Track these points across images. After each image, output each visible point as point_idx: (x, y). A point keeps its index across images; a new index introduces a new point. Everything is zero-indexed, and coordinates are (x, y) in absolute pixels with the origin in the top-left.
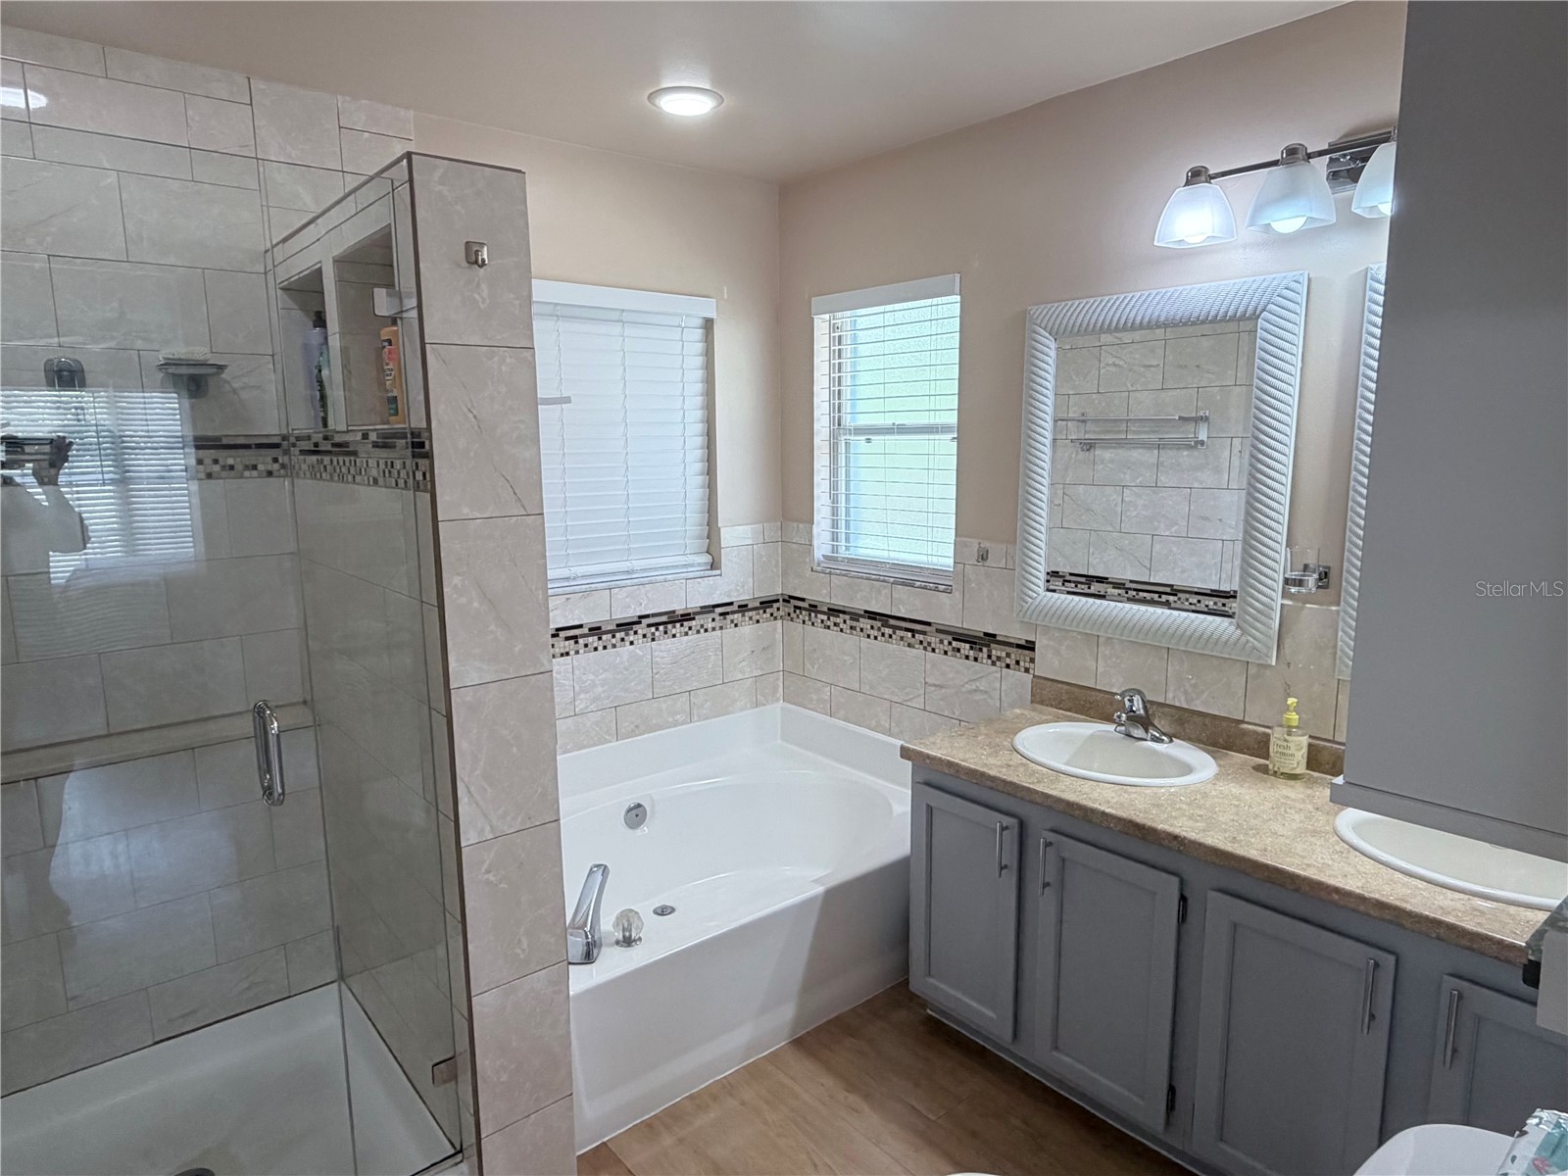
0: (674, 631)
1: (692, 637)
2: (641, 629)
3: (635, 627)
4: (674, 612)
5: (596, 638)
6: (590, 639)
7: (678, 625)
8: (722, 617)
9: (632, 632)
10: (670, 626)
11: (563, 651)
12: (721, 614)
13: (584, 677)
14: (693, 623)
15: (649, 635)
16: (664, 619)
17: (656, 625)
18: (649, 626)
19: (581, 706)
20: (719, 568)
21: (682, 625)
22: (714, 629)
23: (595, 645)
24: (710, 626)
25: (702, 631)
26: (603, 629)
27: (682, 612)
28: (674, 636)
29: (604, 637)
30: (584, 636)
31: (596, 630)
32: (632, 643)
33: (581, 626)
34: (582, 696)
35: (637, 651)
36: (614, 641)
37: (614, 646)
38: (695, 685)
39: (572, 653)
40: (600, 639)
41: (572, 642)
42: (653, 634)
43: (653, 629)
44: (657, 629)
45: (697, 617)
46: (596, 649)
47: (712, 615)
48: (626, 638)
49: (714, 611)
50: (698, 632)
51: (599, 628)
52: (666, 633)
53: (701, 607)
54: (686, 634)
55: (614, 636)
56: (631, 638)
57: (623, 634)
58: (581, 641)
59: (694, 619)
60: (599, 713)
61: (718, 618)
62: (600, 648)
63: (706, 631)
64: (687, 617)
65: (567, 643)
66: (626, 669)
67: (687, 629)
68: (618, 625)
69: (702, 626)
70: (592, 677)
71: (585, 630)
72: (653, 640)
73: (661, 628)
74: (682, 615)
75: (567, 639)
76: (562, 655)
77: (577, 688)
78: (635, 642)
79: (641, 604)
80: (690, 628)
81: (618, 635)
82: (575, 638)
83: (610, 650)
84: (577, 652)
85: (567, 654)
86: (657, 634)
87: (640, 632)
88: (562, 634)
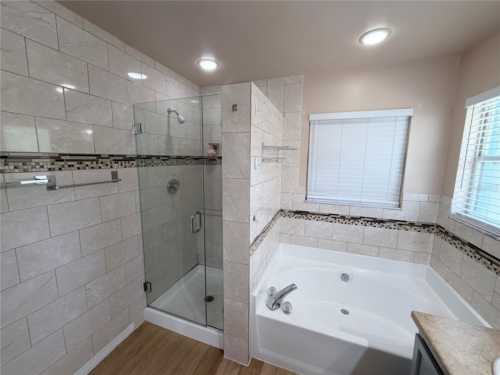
0: (375, 225)
1: (383, 229)
2: (361, 221)
3: (358, 220)
4: (376, 218)
5: (343, 220)
6: (341, 220)
7: (377, 223)
8: (399, 225)
9: (357, 221)
10: (373, 223)
11: (330, 220)
12: (399, 224)
13: (337, 230)
14: (385, 224)
15: (364, 224)
16: (372, 220)
17: (368, 222)
18: (364, 221)
19: (335, 238)
20: (401, 208)
21: (379, 224)
22: (394, 229)
23: (342, 222)
24: (393, 227)
25: (388, 228)
26: (346, 218)
27: (380, 219)
28: (375, 226)
29: (346, 220)
30: (338, 218)
31: (343, 217)
32: (356, 224)
33: (338, 215)
34: (335, 235)
35: (358, 227)
36: (349, 222)
37: (349, 224)
38: (382, 245)
39: (334, 222)
40: (344, 220)
41: (334, 219)
42: (366, 224)
43: (366, 222)
44: (368, 223)
45: (386, 223)
46: (342, 223)
47: (395, 224)
48: (354, 222)
49: (396, 222)
50: (386, 228)
51: (345, 217)
52: (371, 224)
53: (389, 220)
54: (381, 227)
55: (349, 221)
56: (356, 223)
57: (353, 221)
58: (337, 219)
59: (385, 223)
60: (341, 242)
61: (397, 225)
62: (344, 223)
63: (390, 228)
64: (381, 222)
65: (332, 219)
66: (353, 232)
67: (381, 226)
68: (351, 218)
69: (389, 226)
70: (339, 231)
71: (339, 217)
72: (365, 225)
73: (369, 223)
74: (379, 220)
75: (332, 217)
76: (330, 222)
77: (334, 232)
78: (357, 224)
79: (362, 213)
80: (383, 226)
81: (351, 221)
82: (335, 218)
83: (347, 224)
84: (335, 222)
85: (332, 222)
86: (367, 224)
87: (360, 222)
88: (331, 216)
